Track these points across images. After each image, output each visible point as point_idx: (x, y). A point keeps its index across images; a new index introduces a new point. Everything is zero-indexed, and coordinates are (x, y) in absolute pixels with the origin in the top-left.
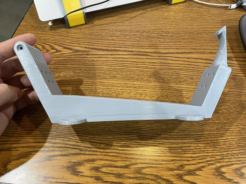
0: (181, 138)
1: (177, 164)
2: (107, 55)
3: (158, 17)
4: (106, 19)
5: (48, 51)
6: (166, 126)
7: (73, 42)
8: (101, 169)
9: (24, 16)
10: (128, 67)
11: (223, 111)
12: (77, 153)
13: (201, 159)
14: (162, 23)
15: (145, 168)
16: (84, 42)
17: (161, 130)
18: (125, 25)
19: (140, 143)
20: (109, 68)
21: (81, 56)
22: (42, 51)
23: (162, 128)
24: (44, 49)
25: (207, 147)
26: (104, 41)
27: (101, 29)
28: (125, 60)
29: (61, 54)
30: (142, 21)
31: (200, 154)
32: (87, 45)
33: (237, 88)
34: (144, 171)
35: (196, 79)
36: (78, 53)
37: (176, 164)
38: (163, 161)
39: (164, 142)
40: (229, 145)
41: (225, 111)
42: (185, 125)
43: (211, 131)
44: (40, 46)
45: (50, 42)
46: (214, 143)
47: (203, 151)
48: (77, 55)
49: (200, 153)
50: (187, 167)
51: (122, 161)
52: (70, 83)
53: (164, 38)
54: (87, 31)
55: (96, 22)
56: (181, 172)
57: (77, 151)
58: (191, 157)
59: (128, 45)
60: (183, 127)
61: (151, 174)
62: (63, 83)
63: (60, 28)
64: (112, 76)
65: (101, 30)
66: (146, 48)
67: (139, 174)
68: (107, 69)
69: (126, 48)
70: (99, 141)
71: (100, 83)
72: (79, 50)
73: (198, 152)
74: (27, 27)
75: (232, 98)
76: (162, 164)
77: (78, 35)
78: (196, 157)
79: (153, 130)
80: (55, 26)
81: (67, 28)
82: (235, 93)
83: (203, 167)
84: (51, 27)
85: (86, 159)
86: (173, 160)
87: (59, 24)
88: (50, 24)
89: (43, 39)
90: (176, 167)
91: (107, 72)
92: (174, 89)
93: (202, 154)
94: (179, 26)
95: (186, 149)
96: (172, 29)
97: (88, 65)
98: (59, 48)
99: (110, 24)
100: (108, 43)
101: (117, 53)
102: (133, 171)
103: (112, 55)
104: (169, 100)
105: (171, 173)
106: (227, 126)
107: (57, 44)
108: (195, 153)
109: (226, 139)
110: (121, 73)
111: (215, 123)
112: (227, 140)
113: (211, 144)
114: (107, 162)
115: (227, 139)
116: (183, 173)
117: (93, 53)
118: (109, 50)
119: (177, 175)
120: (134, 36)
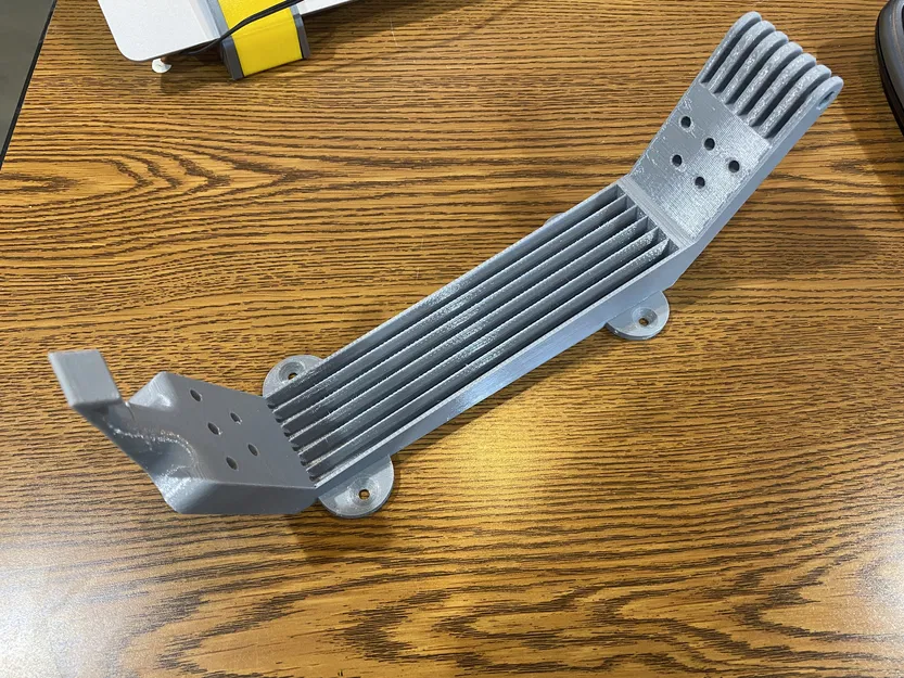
0: (733, 479)
1: (731, 572)
2: (412, 182)
3: (575, 18)
4: (378, 36)
5: (174, 182)
6: (672, 439)
7: (269, 137)
8: (472, 625)
9: (42, 38)
10: (499, 227)
11: (859, 363)
12: (372, 577)
13: (811, 545)
14: (595, 40)
15: (624, 600)
16: (313, 138)
17: (661, 456)
18: (459, 55)
19: (595, 511)
20: (428, 236)
21: (311, 196)
22: (151, 183)
23: (662, 450)
24: (155, 175)
25: (824, 501)
26: (392, 127)
27: (371, 80)
28: (482, 200)
29: (232, 193)
30: (519, 36)
31: (804, 529)
32: (325, 147)
33: (895, 276)
34: (625, 610)
35: (749, 254)
36: (299, 184)
37: (730, 574)
38: (685, 567)
39: (678, 499)
40: (895, 485)
41: (865, 364)
42: (739, 428)
43: (829, 443)
44: (140, 164)
45: (177, 144)
46: (846, 483)
47: (811, 515)
48: (296, 190)
49: (803, 524)
50: (768, 580)
51: (542, 584)
52: (293, 308)
53: (613, 101)
54: (313, 90)
55: (346, 50)
56: (750, 599)
57: (373, 570)
58: (776, 542)
59: (485, 139)
60: (731, 438)
61: (650, 617)
62: (265, 309)
63: (204, 81)
64: (445, 266)
65: (367, 84)
66: (551, 146)
67: (611, 623)
68: (422, 240)
69: (481, 152)
70: (445, 521)
71: (407, 298)
72: (298, 171)
73: (794, 521)
74: (67, 85)
75: (882, 315)
76: (683, 579)
77: (281, 109)
78: (794, 539)
79: (632, 460)
80: (180, 76)
81: (234, 82)
82: (888, 294)
83: (820, 571)
84: (164, 78)
85: (411, 594)
86: (716, 561)
87: (197, 66)
88: (159, 68)
89: (144, 132)
90: (732, 583)
91: (425, 253)
92: (681, 299)
93: (810, 528)
94: (660, 50)
95: (755, 516)
96: (636, 64)
97: (347, 231)
98: (219, 169)
99: (400, 55)
100: (407, 135)
101: (447, 175)
102: (589, 618)
103: (429, 181)
104: (670, 342)
105: (718, 604)
106: (879, 417)
107: (206, 151)
108: (787, 528)
109: (883, 464)
110: (477, 251)
111: (838, 411)
112: (884, 468)
113: (833, 486)
114: (488, 596)
115: (886, 463)
116: (758, 602)
117: (358, 180)
118: (418, 164)
119: (740, 609)
120: (501, 100)
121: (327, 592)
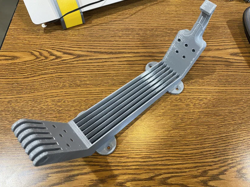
0: (201, 143)
1: (200, 170)
2: (112, 58)
3: (158, 13)
4: (104, 18)
5: (46, 58)
6: (183, 131)
7: (73, 45)
8: (125, 184)
9: (12, 18)
10: (136, 71)
11: (237, 110)
12: (97, 170)
13: (222, 163)
14: (164, 19)
15: (169, 178)
16: (85, 46)
17: (180, 136)
18: (126, 23)
19: (161, 152)
20: (116, 73)
21: (84, 62)
22: (40, 58)
23: (181, 135)
24: (41, 56)
25: (227, 150)
26: (107, 43)
27: (102, 30)
28: (131, 63)
29: (62, 61)
30: (143, 18)
31: (221, 158)
32: (88, 48)
33: (247, 86)
34: (169, 181)
35: (206, 79)
36: (81, 58)
37: (200, 171)
38: (186, 169)
39: (185, 149)
40: (247, 146)
41: (239, 111)
42: (203, 128)
43: (228, 133)
44: (37, 52)
45: (47, 47)
46: (233, 145)
47: (223, 154)
48: (80, 60)
49: (221, 157)
50: (210, 173)
51: (145, 173)
52: (78, 93)
53: (169, 36)
54: (85, 32)
55: (95, 21)
56: (205, 178)
57: (97, 168)
58: (213, 162)
59: (132, 46)
60: (200, 131)
61: (176, 183)
62: (70, 93)
63: (55, 30)
64: (121, 81)
65: (100, 31)
66: (151, 48)
67: (165, 185)
68: (115, 74)
69: (131, 50)
70: (118, 154)
71: (110, 91)
72: (81, 55)
73: (218, 156)
74: (18, 31)
75: (244, 97)
76: (186, 172)
77: (76, 37)
78: (218, 161)
79: (172, 137)
80: (49, 28)
81: (64, 30)
82: (246, 91)
83: (225, 170)
84: (45, 29)
85: (108, 175)
86: (195, 167)
87: (54, 26)
88: (44, 26)
89: (39, 44)
90: (200, 174)
91: (115, 78)
92: (187, 92)
93: (222, 158)
94: (182, 22)
95: (207, 154)
96: (175, 25)
97: (94, 72)
98: (59, 54)
99: (110, 23)
100: (111, 45)
101: (122, 56)
102: (159, 183)
103: (117, 58)
104: (183, 104)
105: (195, 180)
106: (243, 126)
107: (55, 49)
108: (216, 158)
109: (244, 140)
110: (130, 78)
111: (231, 124)
112: (244, 141)
113: (230, 146)
114: (130, 176)
115: (245, 139)
116: (207, 179)
117: (97, 57)
118: (114, 53)
119: (202, 181)
120: (138, 35)
121: (85, 174)
